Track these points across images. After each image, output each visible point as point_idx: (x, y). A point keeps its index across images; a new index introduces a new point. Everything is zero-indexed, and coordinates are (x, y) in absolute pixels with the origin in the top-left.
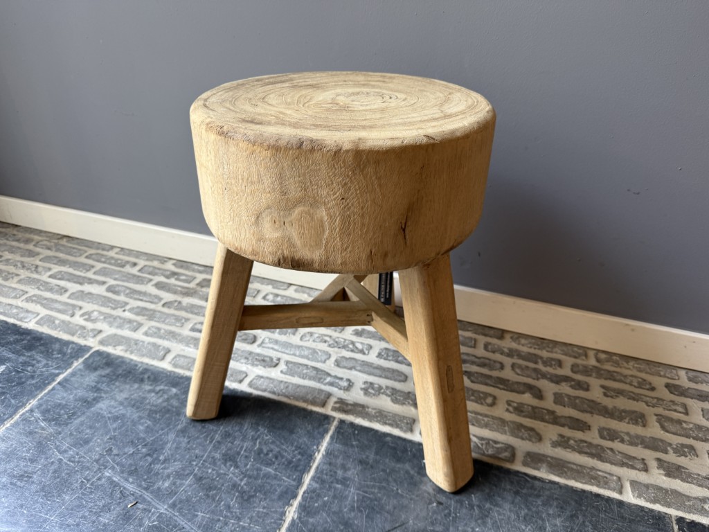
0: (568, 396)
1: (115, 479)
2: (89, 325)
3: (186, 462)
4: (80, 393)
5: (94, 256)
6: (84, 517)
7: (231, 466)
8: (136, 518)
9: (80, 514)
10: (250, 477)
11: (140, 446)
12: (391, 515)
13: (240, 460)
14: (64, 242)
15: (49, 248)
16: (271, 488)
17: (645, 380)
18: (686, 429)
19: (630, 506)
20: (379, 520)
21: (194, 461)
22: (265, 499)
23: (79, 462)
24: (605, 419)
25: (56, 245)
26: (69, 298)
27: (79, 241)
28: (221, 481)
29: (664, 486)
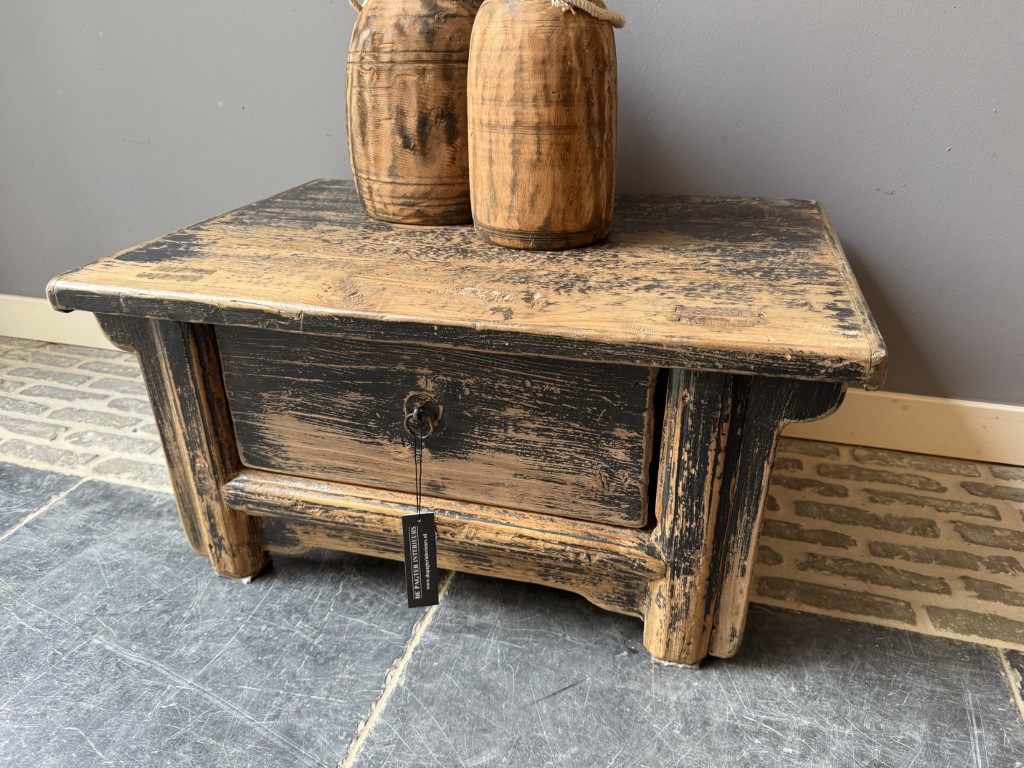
0: (819, 505)
1: (108, 647)
2: (79, 449)
3: (226, 618)
4: (59, 536)
5: (92, 366)
6: (54, 703)
7: (298, 619)
8: (140, 700)
9: (48, 700)
10: (328, 632)
11: (152, 601)
12: (557, 672)
13: (313, 612)
14: (48, 350)
15: (23, 359)
16: (362, 645)
17: (930, 480)
18: (1000, 537)
19: (931, 639)
20: (538, 680)
21: (237, 616)
22: (353, 661)
23: (51, 627)
24: (878, 531)
25: (34, 354)
26: (50, 417)
27: (70, 348)
28: (281, 640)
29: (981, 611)
